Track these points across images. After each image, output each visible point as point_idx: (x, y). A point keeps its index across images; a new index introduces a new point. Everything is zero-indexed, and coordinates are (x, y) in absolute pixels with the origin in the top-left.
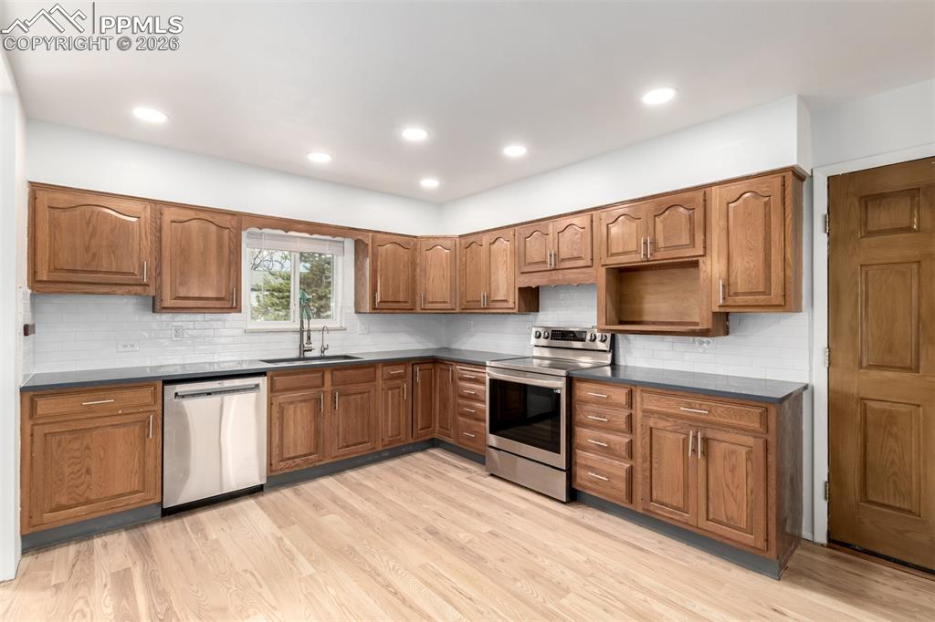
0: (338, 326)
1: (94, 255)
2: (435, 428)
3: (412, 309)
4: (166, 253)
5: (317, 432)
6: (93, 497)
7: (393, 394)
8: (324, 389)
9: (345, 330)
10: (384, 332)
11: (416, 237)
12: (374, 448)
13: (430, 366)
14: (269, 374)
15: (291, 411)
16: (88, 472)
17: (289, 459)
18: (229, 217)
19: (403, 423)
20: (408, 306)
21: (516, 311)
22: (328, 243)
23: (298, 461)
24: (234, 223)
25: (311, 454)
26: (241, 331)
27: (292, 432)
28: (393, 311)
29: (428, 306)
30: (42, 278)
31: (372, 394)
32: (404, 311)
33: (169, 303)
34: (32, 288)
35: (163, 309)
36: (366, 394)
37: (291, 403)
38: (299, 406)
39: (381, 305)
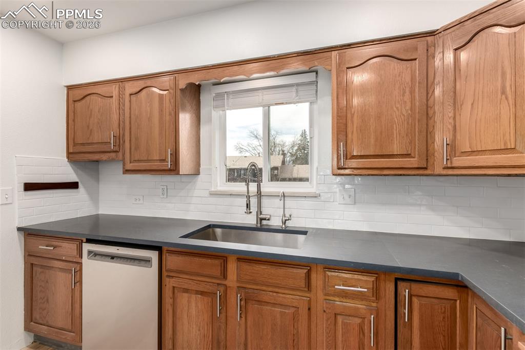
0: (313, 191)
1: (91, 132)
3: (425, 168)
5: (216, 342)
7: (345, 324)
9: (318, 196)
16: (48, 301)
20: (413, 162)
26: (206, 193)
28: (378, 172)
29: (458, 161)
30: (71, 151)
31: (303, 312)
32: (401, 172)
33: (129, 166)
34: (68, 158)
35: (126, 171)
36: (292, 310)
37: (186, 291)
38: (193, 296)
39: (354, 163)
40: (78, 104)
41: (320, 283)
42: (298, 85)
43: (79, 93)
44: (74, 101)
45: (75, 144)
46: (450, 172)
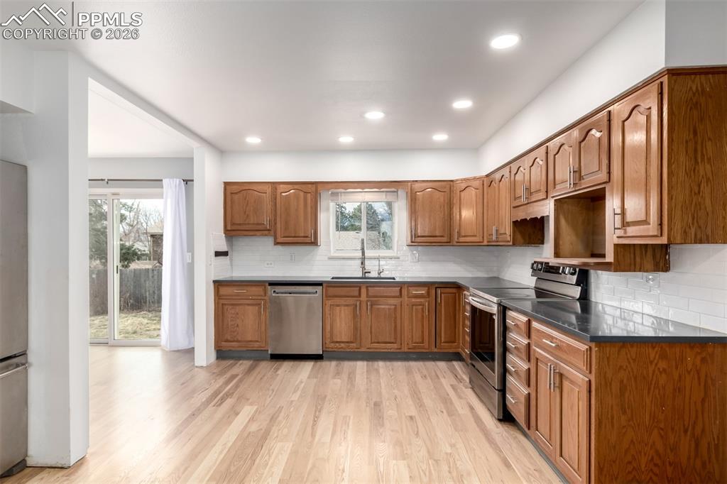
0: (395, 255)
1: (248, 216)
2: (459, 343)
3: (449, 242)
4: (278, 213)
5: (356, 328)
6: (240, 339)
7: (416, 309)
8: (361, 299)
9: (399, 258)
10: (432, 261)
11: (452, 181)
12: (400, 349)
13: (454, 290)
14: (324, 285)
15: (338, 311)
16: (238, 325)
17: (337, 342)
18: (310, 186)
19: (426, 334)
20: (445, 239)
21: (511, 243)
22: (384, 194)
23: (343, 345)
24: (314, 189)
25: (352, 342)
26: (326, 258)
27: (338, 324)
28: (431, 244)
29: (462, 239)
30: (229, 228)
31: (399, 307)
32: (441, 244)
33: (280, 240)
34: (225, 233)
35: (277, 243)
36: (393, 307)
37: (338, 306)
38: (343, 308)
39: (419, 240)
40: (236, 197)
41: (406, 293)
42: (387, 192)
43: (235, 188)
44: (232, 193)
45: (233, 224)
46: (458, 244)
